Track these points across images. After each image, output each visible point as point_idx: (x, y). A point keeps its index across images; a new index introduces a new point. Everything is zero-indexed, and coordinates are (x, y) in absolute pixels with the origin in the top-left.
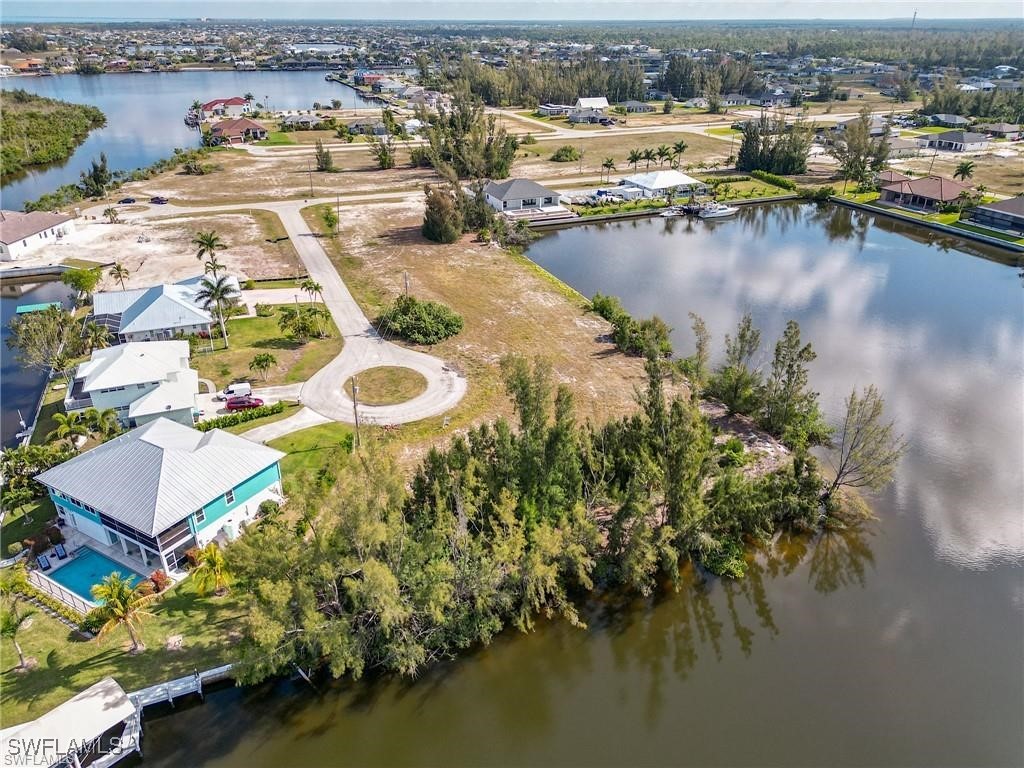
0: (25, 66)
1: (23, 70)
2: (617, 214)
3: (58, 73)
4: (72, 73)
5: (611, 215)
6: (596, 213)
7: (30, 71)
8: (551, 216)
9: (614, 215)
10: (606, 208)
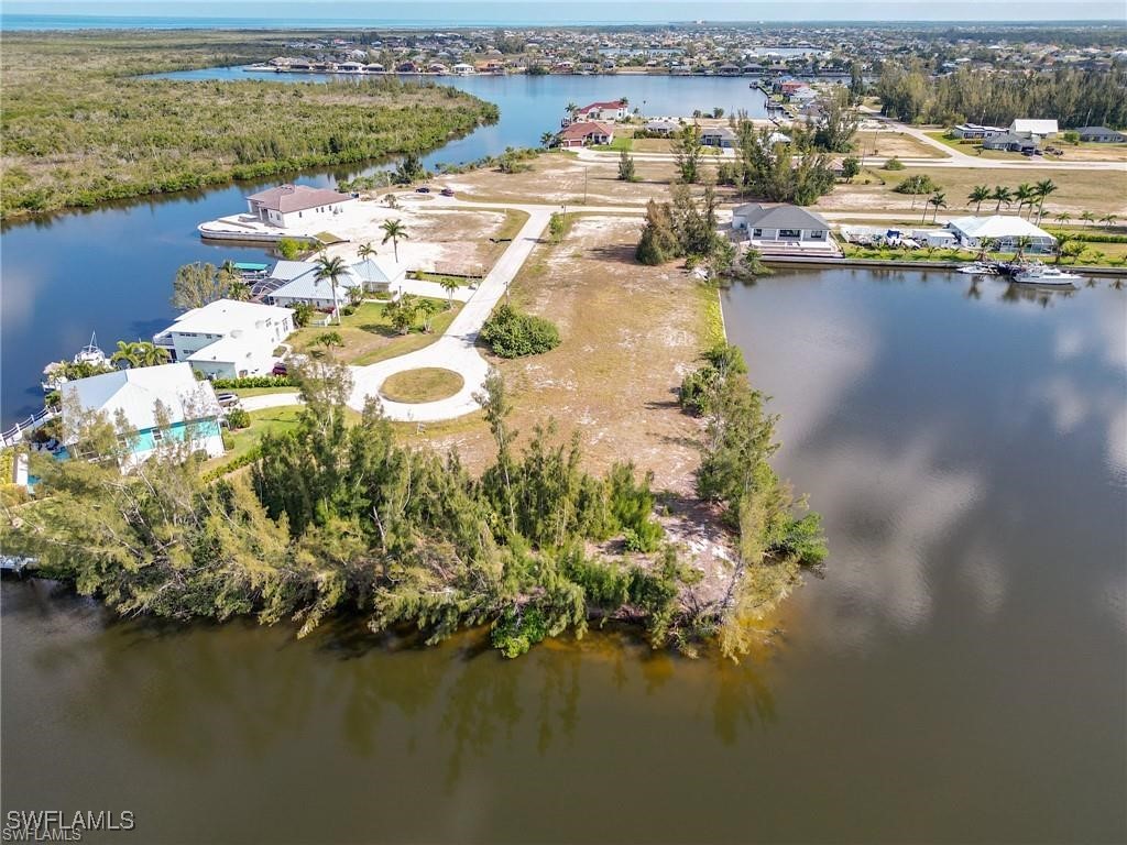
0: (485, 66)
1: (482, 70)
2: (897, 261)
3: (510, 73)
4: (521, 73)
5: (889, 261)
6: (868, 256)
7: (488, 70)
8: (806, 252)
9: (893, 262)
10: (885, 252)
